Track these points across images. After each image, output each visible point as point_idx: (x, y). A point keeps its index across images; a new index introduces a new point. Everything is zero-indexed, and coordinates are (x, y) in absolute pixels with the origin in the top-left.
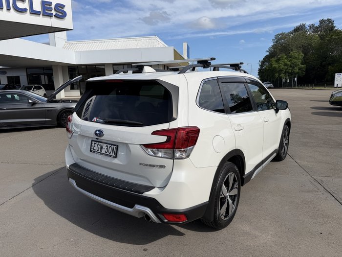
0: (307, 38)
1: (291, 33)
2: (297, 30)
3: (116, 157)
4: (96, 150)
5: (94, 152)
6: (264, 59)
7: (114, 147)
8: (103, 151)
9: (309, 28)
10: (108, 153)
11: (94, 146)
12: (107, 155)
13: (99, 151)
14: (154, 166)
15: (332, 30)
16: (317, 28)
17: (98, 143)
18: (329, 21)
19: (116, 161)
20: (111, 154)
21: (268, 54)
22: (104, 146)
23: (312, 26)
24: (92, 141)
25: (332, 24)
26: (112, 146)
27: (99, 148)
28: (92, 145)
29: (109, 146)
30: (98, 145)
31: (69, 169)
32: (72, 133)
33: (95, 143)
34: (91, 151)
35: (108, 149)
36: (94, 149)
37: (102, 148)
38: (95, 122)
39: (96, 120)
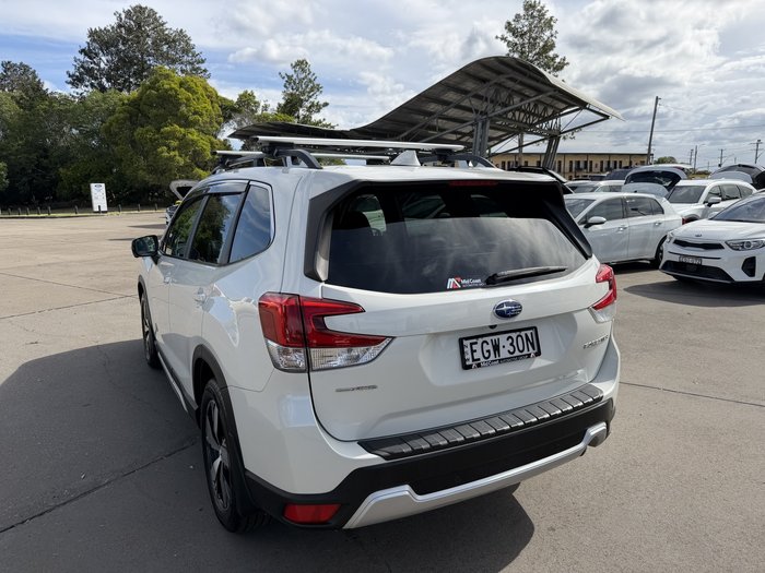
3: (538, 354)
4: (482, 360)
5: (479, 365)
7: (529, 333)
8: (504, 354)
10: (517, 353)
11: (473, 351)
12: (518, 358)
13: (492, 357)
17: (480, 341)
18: (25, 68)
19: (539, 363)
20: (526, 352)
22: (503, 339)
24: (461, 341)
25: (34, 77)
26: (523, 334)
27: (488, 351)
28: (466, 350)
29: (514, 335)
30: (485, 345)
31: (384, 461)
32: (387, 341)
33: (471, 344)
34: (466, 367)
35: (515, 344)
36: (474, 360)
37: (496, 348)
38: (462, 288)
39: (460, 283)
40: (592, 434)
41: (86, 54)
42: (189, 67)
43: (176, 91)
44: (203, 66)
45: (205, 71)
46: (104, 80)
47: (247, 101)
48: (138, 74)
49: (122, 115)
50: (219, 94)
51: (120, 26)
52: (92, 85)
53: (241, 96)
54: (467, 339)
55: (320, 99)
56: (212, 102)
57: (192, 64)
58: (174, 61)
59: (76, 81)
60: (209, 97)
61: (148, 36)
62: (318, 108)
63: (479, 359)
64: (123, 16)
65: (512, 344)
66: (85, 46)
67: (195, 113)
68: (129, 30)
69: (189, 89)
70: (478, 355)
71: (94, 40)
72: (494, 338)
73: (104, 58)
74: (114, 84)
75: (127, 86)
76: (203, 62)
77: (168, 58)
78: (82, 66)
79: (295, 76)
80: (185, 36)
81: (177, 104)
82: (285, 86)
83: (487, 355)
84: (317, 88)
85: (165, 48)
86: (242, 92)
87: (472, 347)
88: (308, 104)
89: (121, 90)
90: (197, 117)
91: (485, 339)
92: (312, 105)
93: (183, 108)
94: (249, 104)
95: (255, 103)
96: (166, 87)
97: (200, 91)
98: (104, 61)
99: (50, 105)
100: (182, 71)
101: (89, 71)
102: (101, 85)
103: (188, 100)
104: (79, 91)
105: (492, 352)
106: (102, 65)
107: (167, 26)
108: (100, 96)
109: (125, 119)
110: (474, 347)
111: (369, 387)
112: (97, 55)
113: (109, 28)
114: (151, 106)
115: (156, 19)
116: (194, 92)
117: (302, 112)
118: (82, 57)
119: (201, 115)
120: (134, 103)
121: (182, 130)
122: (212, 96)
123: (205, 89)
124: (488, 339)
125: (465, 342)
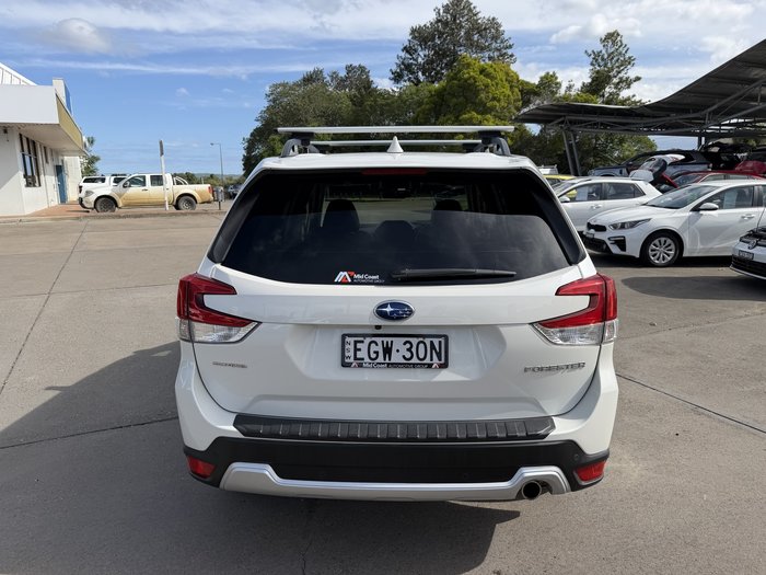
0: (330, 98)
1: (297, 85)
2: (309, 79)
3: (444, 366)
4: (367, 360)
5: (360, 366)
6: (252, 135)
7: (436, 341)
8: (396, 358)
9: (329, 79)
10: (415, 360)
11: (356, 350)
12: (414, 365)
13: (381, 359)
14: (558, 368)
15: (369, 87)
16: (342, 80)
17: (368, 340)
18: (362, 69)
19: (444, 376)
20: (427, 361)
21: (259, 124)
22: (398, 343)
23: (334, 76)
24: (344, 336)
25: (368, 77)
26: (428, 341)
27: (377, 353)
28: (347, 346)
29: (414, 341)
30: (373, 345)
31: (242, 436)
32: (254, 324)
33: (356, 342)
34: (345, 365)
35: (414, 350)
36: (356, 358)
37: (387, 351)
38: (352, 283)
39: (352, 277)
40: (527, 475)
41: (407, 52)
42: (496, 54)
43: (474, 79)
44: (510, 52)
45: (512, 56)
46: (420, 74)
47: (549, 82)
48: (449, 66)
49: (427, 107)
50: (521, 78)
51: (438, 21)
52: (409, 79)
53: (542, 78)
54: (350, 336)
55: (631, 73)
56: (511, 87)
57: (499, 50)
58: (482, 49)
59: (397, 77)
60: (509, 82)
61: (462, 27)
62: (628, 83)
63: (363, 359)
64: (441, 11)
65: (409, 350)
66: (407, 43)
67: (494, 99)
68: (446, 24)
69: (488, 75)
70: (362, 354)
71: (414, 38)
72: (385, 339)
73: (421, 53)
74: (427, 77)
75: (437, 78)
76: (510, 47)
77: (477, 46)
78: (403, 63)
79: (604, 52)
80: (497, 23)
81: (477, 92)
82: (592, 64)
83: (373, 356)
84: (629, 62)
85: (476, 37)
86: (543, 74)
87: (357, 345)
88: (615, 80)
89: (433, 82)
90: (495, 103)
91: (374, 339)
92: (621, 81)
93: (483, 95)
94: (549, 86)
95: (557, 83)
96: (466, 76)
97: (501, 75)
98: (422, 55)
99: (375, 101)
100: (490, 58)
101: (408, 67)
102: (417, 78)
103: (487, 86)
104: (399, 86)
105: (381, 354)
106: (420, 60)
107: (480, 15)
108: (414, 89)
109: (429, 110)
110: (359, 346)
111: (238, 366)
112: (416, 51)
113: (428, 25)
114: (454, 96)
115: (470, 10)
116: (493, 78)
117: (608, 90)
118: (403, 54)
119: (499, 101)
120: (440, 93)
121: (479, 117)
122: (512, 80)
123: (507, 74)
124: (379, 340)
125: (348, 339)
